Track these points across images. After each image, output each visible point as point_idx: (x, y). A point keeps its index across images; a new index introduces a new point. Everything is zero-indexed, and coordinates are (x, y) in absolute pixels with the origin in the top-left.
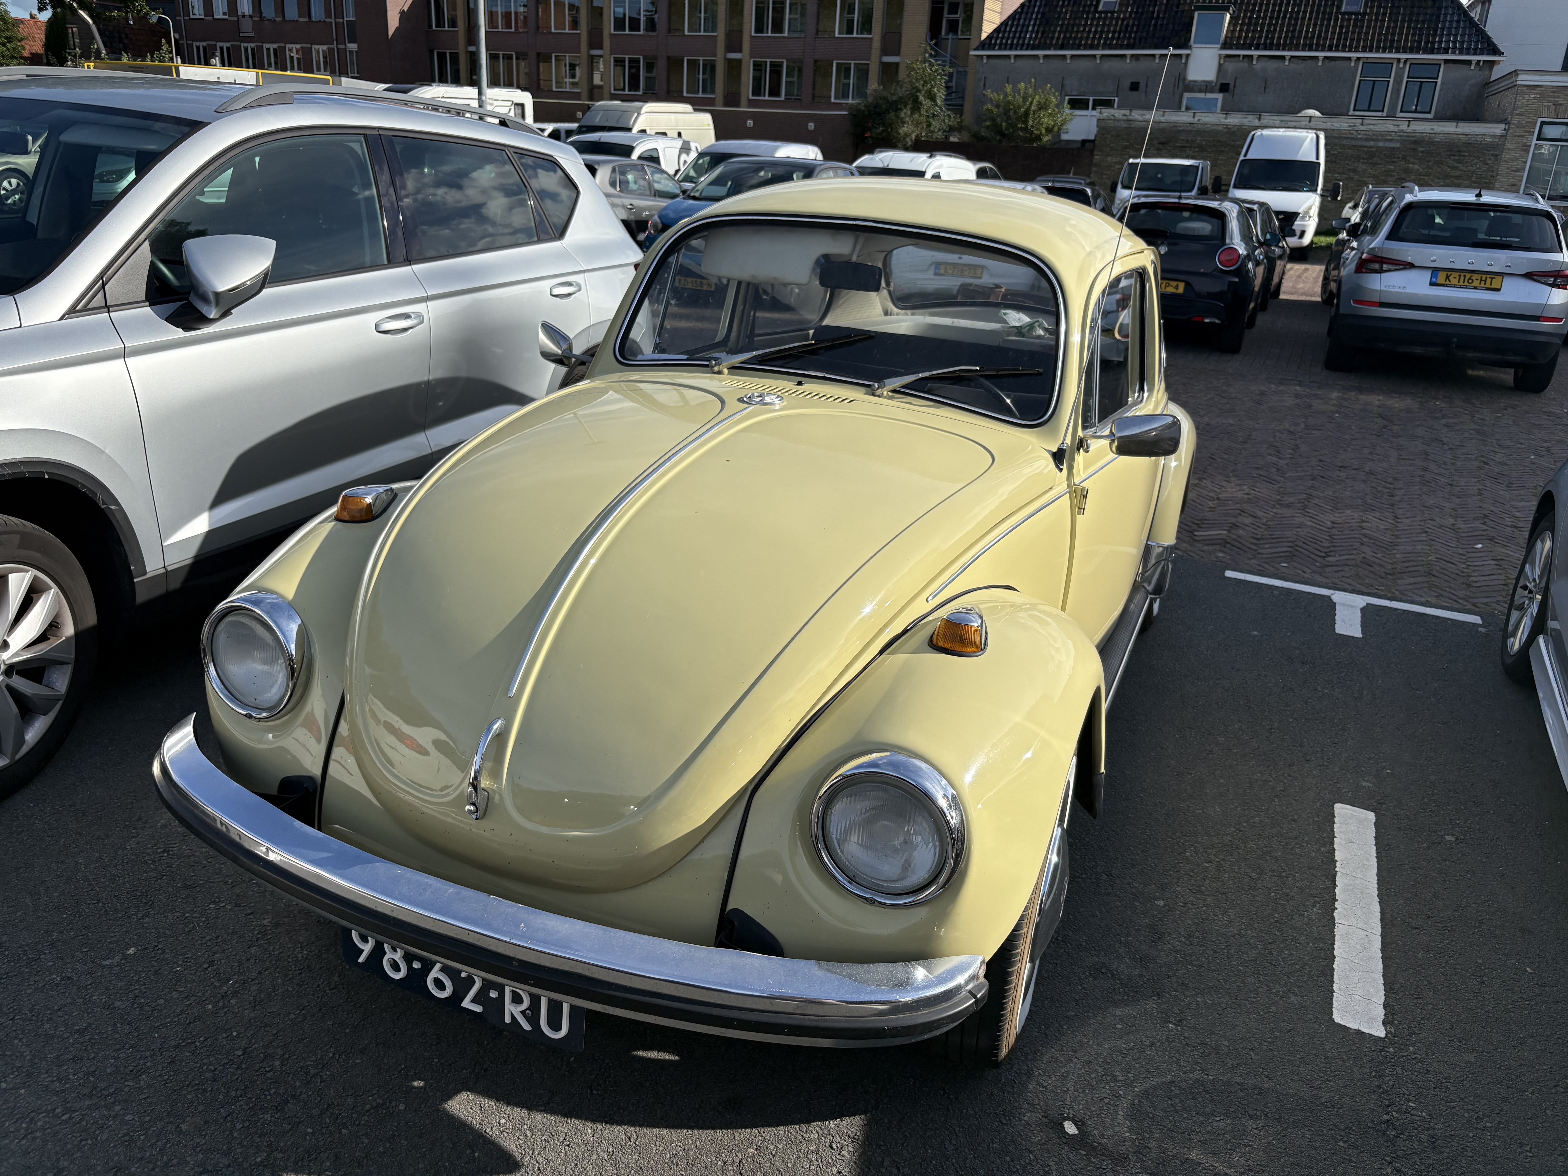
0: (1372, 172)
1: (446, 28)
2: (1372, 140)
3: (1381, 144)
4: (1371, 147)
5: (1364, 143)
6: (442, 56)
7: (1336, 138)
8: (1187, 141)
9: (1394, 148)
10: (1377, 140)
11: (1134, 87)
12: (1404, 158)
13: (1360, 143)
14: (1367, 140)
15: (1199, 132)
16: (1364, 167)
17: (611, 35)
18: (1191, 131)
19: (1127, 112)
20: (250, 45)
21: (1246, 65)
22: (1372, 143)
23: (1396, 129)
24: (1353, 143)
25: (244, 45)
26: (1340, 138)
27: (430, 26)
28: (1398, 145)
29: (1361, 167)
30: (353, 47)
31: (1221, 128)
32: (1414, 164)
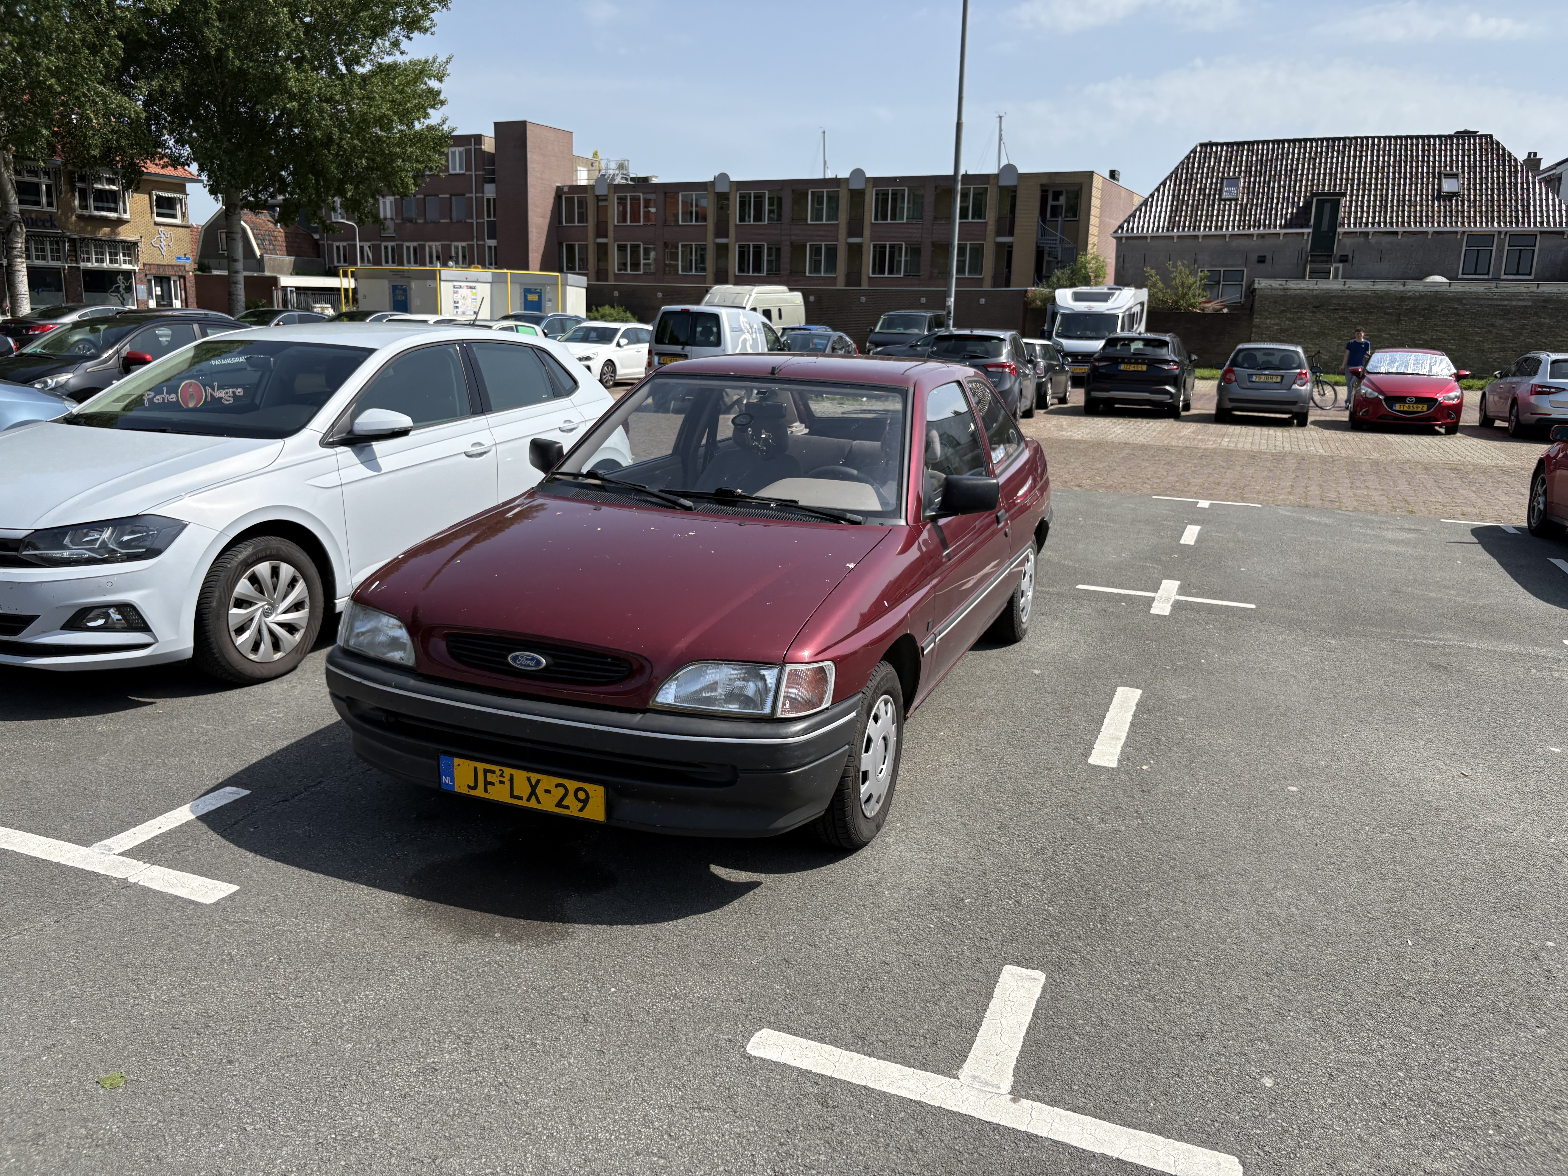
0: (1509, 326)
1: (576, 224)
2: (1507, 300)
3: (1514, 303)
4: (1506, 306)
5: (1499, 303)
6: (571, 248)
7: (1474, 299)
8: (1339, 304)
9: (1526, 307)
10: (1511, 300)
11: (1262, 260)
12: (1536, 314)
13: (1496, 303)
14: (1501, 300)
15: (1350, 297)
16: (1501, 322)
17: (737, 225)
18: (1342, 297)
19: (1282, 282)
20: (390, 244)
21: (1362, 239)
22: (1506, 303)
23: (1526, 290)
24: (1490, 302)
25: (384, 244)
26: (1477, 299)
27: (560, 222)
28: (1530, 304)
29: (1499, 322)
30: (492, 243)
32: (1545, 318)
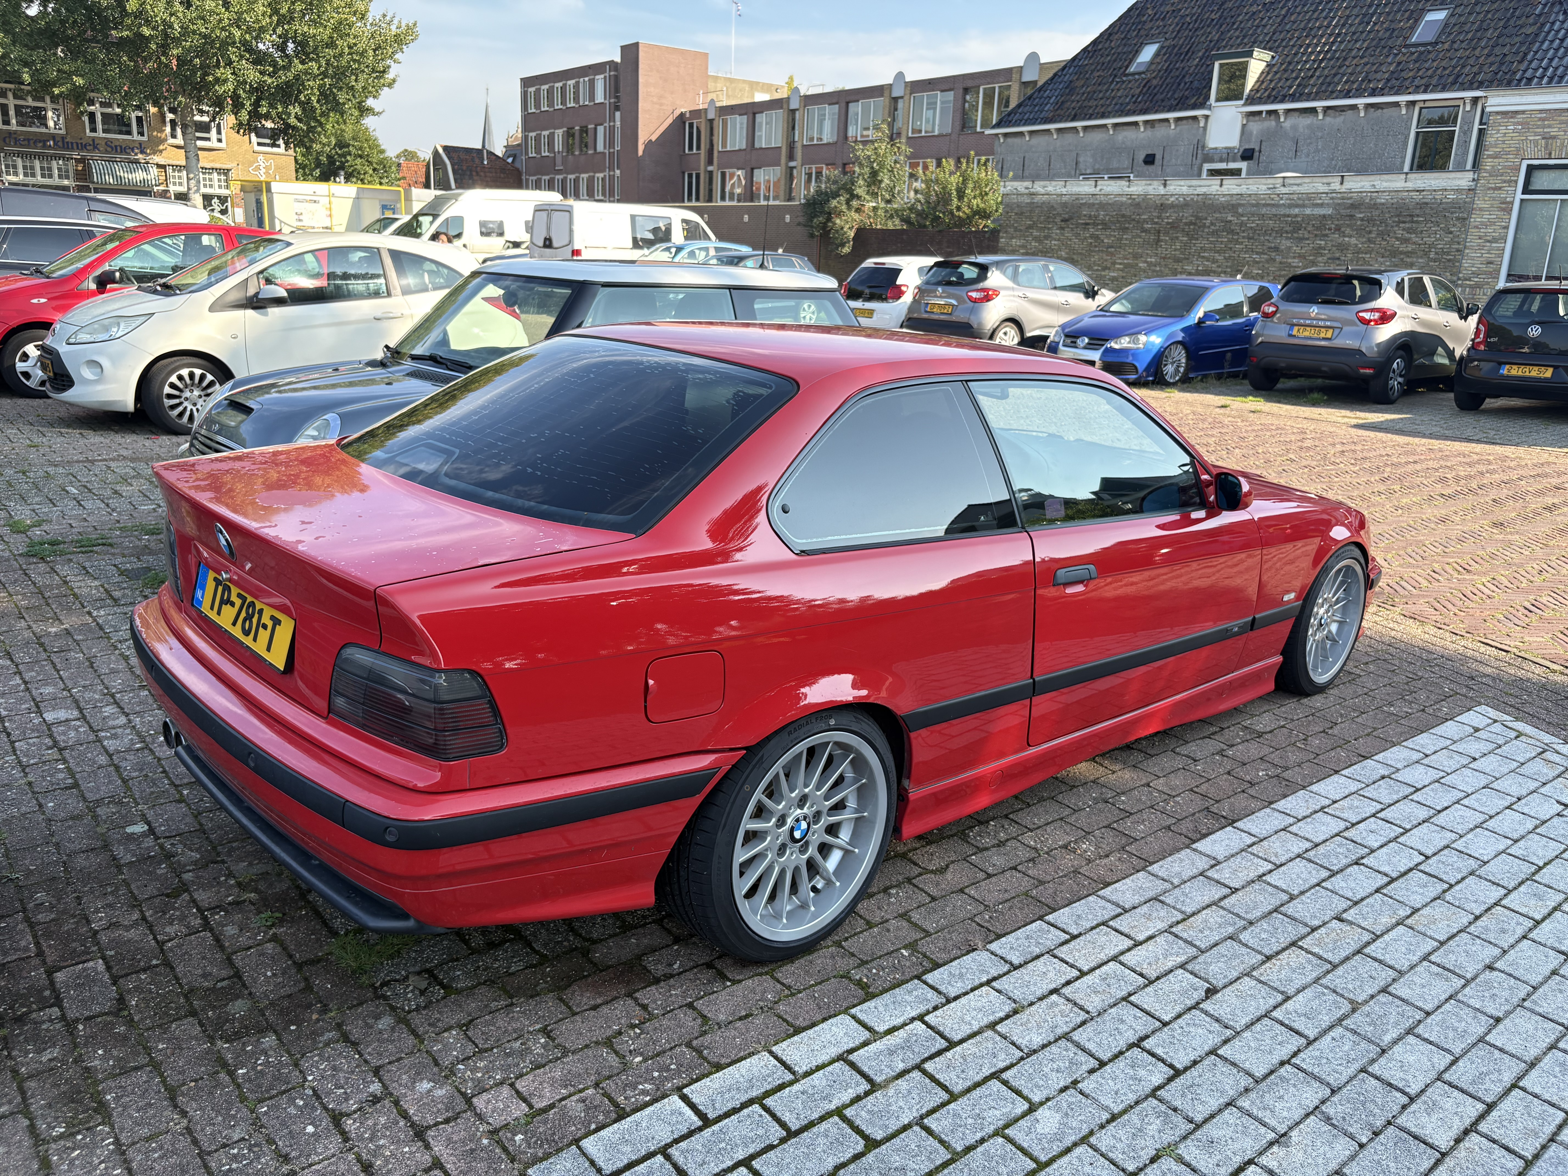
0: (1298, 250)
1: (695, 151)
2: (1297, 206)
3: (1308, 211)
4: (1296, 216)
5: (1287, 211)
6: (690, 176)
10: (1304, 206)
11: (1150, 160)
12: (1338, 229)
13: (1283, 211)
14: (1290, 206)
16: (1288, 243)
17: (803, 146)
20: (560, 177)
21: (1273, 123)
24: (1274, 211)
25: (556, 177)
26: (1257, 205)
27: (684, 150)
28: (1329, 211)
29: (1285, 243)
30: (618, 173)
32: (1350, 237)
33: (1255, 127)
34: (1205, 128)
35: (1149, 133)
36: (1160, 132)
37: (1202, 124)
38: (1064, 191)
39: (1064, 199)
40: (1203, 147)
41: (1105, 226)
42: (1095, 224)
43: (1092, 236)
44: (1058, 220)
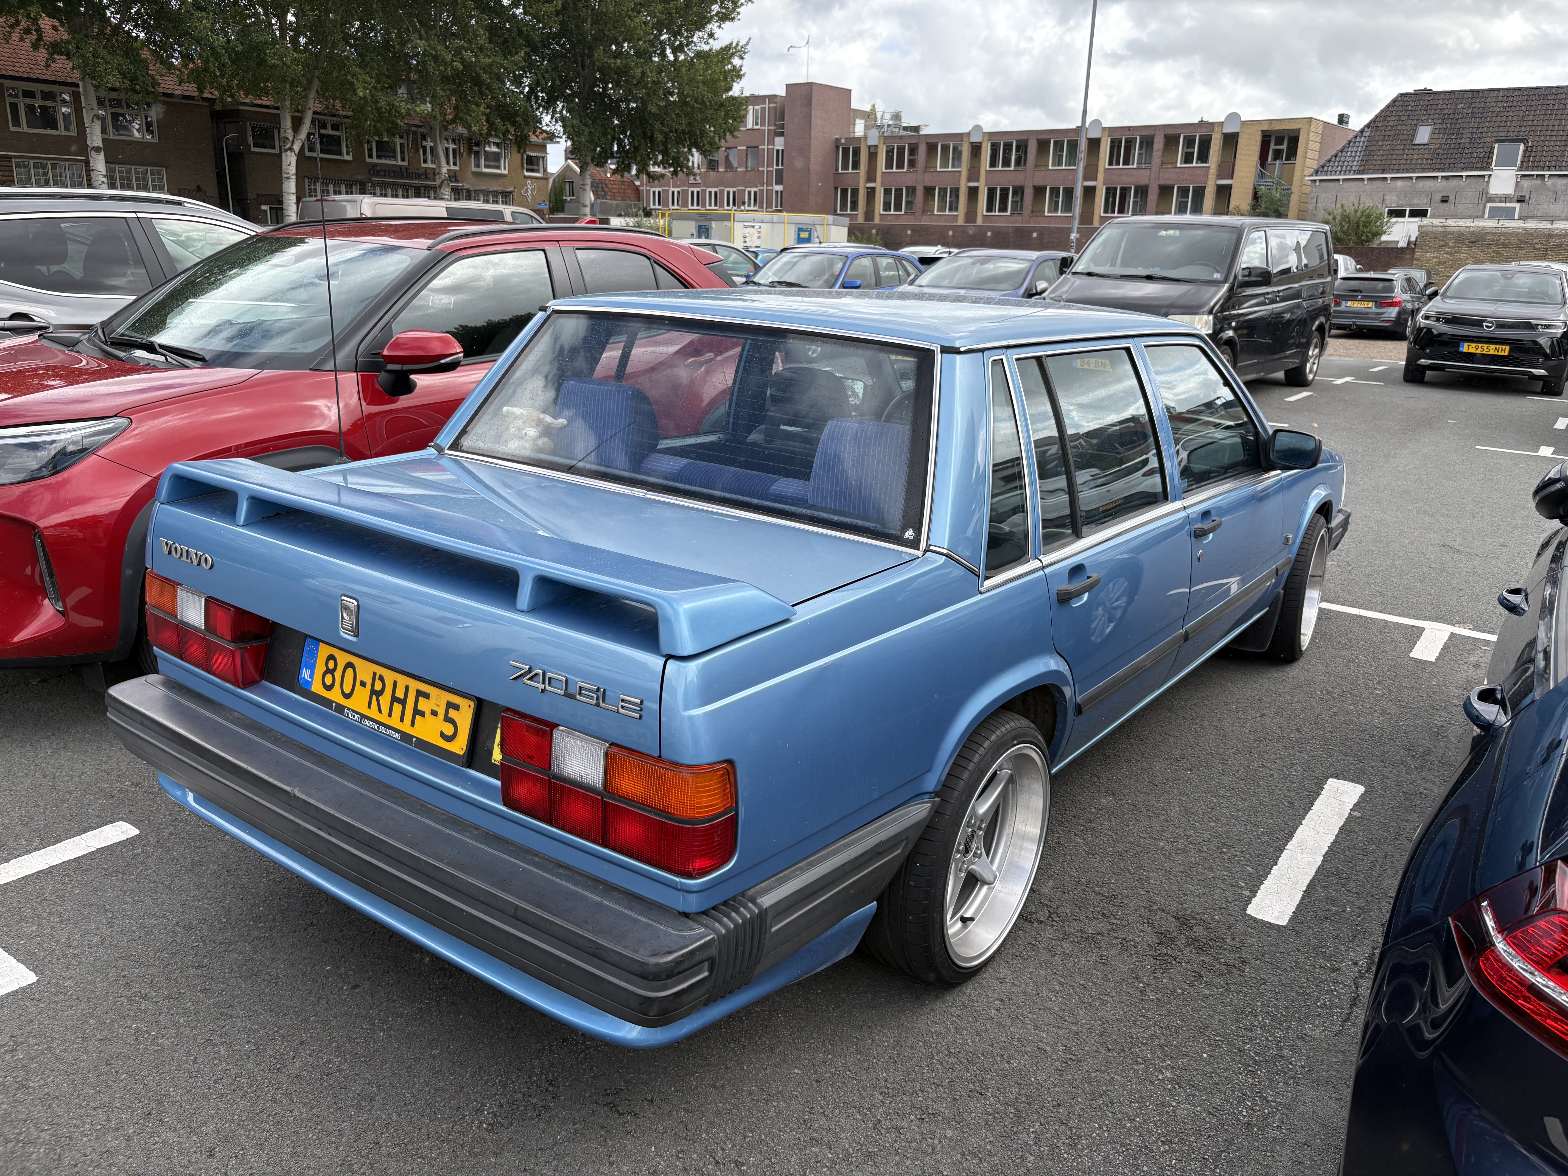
1: (850, 171)
11: (1445, 200)
15: (1502, 234)
17: (987, 171)
19: (1443, 220)
21: (1539, 182)
27: (837, 169)
30: (779, 188)
31: (1520, 230)
33: (1526, 183)
34: (1488, 182)
35: (1444, 183)
36: (1454, 183)
37: (1486, 180)
38: (1472, 225)
39: (1472, 229)
40: (1487, 193)
41: (1505, 246)
42: (1497, 245)
43: (1494, 252)
44: (1467, 242)
